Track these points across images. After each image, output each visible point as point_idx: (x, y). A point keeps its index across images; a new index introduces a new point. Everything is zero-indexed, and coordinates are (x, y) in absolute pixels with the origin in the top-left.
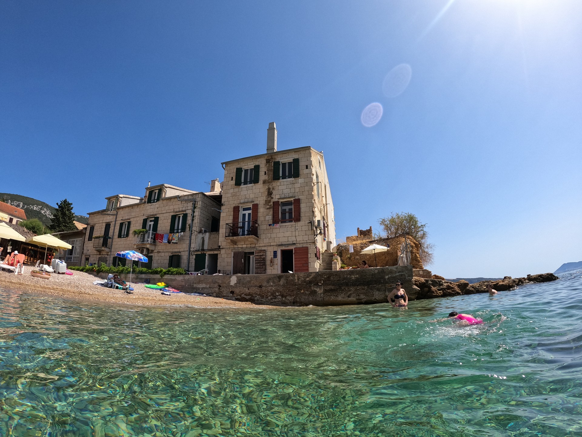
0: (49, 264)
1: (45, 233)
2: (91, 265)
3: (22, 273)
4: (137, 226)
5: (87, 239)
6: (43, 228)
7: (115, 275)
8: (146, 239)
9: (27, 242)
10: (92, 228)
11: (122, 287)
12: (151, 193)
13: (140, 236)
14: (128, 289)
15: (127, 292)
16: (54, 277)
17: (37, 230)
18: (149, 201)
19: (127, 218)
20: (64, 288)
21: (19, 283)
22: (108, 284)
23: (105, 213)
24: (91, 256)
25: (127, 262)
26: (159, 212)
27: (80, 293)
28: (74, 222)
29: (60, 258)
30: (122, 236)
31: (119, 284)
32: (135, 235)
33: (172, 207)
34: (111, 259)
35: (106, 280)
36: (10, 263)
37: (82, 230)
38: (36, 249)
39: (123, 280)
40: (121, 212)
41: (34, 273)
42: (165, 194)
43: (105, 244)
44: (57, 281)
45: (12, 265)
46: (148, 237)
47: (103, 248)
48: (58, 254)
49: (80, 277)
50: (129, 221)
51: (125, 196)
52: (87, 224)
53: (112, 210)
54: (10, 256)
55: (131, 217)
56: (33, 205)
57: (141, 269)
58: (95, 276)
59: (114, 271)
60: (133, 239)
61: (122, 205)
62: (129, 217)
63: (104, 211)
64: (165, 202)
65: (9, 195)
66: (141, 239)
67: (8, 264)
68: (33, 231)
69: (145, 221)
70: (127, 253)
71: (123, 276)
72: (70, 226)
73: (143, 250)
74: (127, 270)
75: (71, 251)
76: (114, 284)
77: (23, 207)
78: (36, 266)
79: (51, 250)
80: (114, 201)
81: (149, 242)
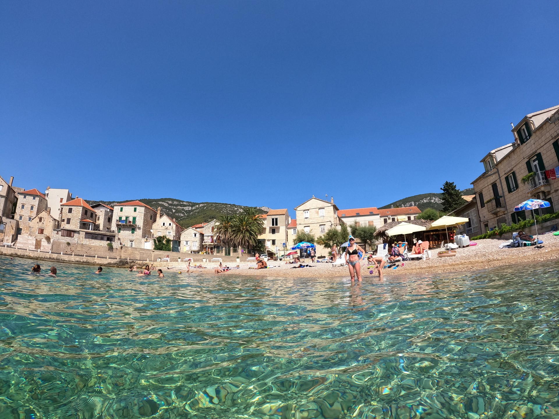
0: (452, 241)
1: (441, 217)
2: (492, 229)
3: (430, 257)
4: (522, 173)
5: (479, 207)
6: (438, 213)
7: (520, 232)
8: (537, 182)
9: (428, 229)
10: (481, 195)
11: (530, 242)
12: (519, 133)
13: (530, 181)
14: (537, 243)
15: (538, 247)
16: (460, 253)
17: (433, 216)
18: (522, 141)
19: (509, 169)
20: (472, 260)
21: (428, 267)
22: (515, 243)
23: (486, 175)
24: (489, 221)
25: (526, 214)
26: (538, 147)
27: (489, 261)
28: (462, 197)
29: (461, 233)
30: (513, 190)
31: (526, 240)
32: (524, 183)
33: (548, 135)
34: (510, 218)
35: (511, 240)
36: (417, 252)
37: (472, 201)
38: (437, 233)
39: (529, 234)
40: (501, 167)
41: (440, 254)
42: (534, 125)
43: (498, 204)
44: (464, 255)
45: (419, 253)
46: (539, 179)
47: (498, 209)
48: (458, 230)
49: (484, 244)
50: (512, 171)
51: (496, 150)
52: (475, 193)
53: (491, 170)
54: (416, 246)
55: (513, 167)
56: (422, 199)
57: (543, 216)
58: (499, 239)
59: (516, 228)
60: (525, 188)
61: (498, 160)
62: (511, 168)
63: (485, 173)
64: (538, 133)
65: (400, 201)
66: (532, 184)
67: (416, 253)
68: (430, 220)
69: (528, 164)
70: (525, 204)
71: (527, 230)
72: (460, 202)
73: (539, 195)
74: (529, 223)
75: (469, 224)
76: (521, 242)
77: (415, 205)
78: (442, 247)
79: (451, 229)
80: (489, 160)
81: (542, 184)
